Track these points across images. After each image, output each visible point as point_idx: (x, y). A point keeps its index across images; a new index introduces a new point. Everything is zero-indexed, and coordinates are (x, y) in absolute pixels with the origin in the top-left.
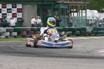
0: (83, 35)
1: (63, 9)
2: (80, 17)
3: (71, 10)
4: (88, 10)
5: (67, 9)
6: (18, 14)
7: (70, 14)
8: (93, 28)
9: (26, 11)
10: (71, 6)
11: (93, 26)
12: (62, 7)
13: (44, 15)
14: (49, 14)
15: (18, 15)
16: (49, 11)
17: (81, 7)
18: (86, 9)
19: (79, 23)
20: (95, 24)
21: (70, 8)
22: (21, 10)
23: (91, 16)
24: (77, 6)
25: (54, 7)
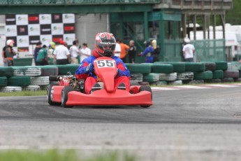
0: (220, 80)
1: (171, 23)
2: (209, 41)
3: (188, 24)
5: (179, 22)
6: (65, 36)
7: (187, 35)
9: (83, 30)
10: (188, 17)
11: (240, 62)
12: (167, 17)
13: (126, 39)
14: (138, 35)
15: (67, 38)
16: (138, 28)
17: (212, 17)
18: (224, 22)
19: (207, 54)
21: (187, 20)
22: (72, 28)
23: (235, 38)
24: (203, 16)
25: (148, 18)
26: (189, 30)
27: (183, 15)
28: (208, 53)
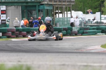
0: (69, 35)
1: (48, 10)
2: (65, 18)
3: (56, 11)
5: (52, 10)
9: (10, 12)
10: (55, 8)
12: (46, 8)
13: (28, 17)
14: (34, 15)
16: (34, 12)
17: (66, 8)
18: (71, 10)
22: (5, 12)
24: (62, 7)
25: (38, 8)
26: (57, 13)
27: (54, 7)
28: (64, 23)
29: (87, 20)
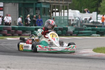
0: (64, 35)
1: (45, 8)
2: (61, 17)
4: (70, 10)
5: (49, 8)
7: (52, 14)
8: (75, 28)
9: (7, 9)
11: (74, 26)
14: (31, 13)
16: (31, 10)
17: (63, 6)
18: (68, 9)
19: (60, 22)
20: (77, 24)
21: (52, 8)
22: (2, 9)
23: (73, 16)
24: (59, 6)
26: (54, 11)
29: (84, 19)
